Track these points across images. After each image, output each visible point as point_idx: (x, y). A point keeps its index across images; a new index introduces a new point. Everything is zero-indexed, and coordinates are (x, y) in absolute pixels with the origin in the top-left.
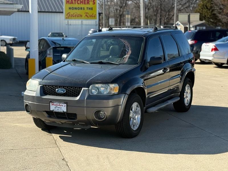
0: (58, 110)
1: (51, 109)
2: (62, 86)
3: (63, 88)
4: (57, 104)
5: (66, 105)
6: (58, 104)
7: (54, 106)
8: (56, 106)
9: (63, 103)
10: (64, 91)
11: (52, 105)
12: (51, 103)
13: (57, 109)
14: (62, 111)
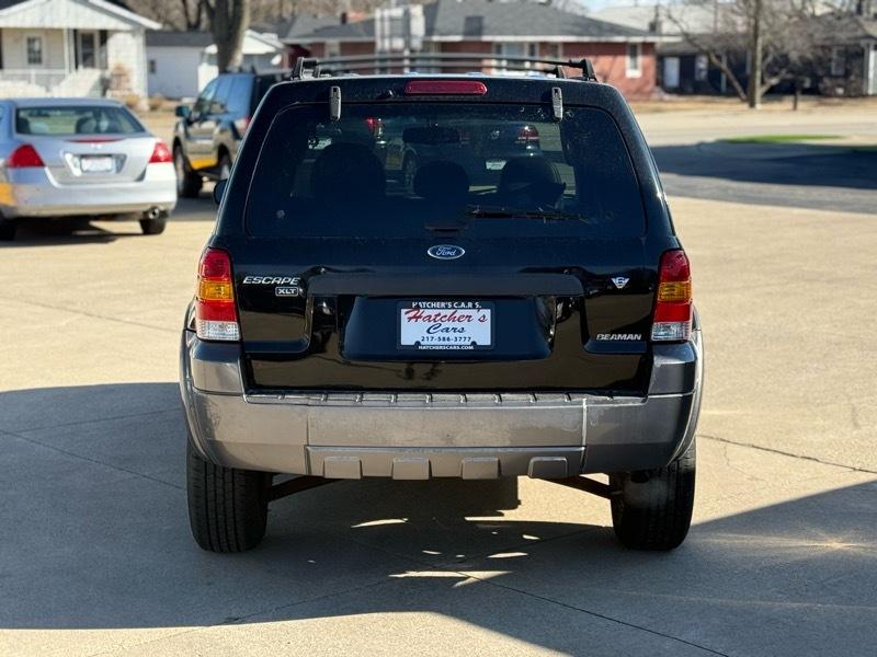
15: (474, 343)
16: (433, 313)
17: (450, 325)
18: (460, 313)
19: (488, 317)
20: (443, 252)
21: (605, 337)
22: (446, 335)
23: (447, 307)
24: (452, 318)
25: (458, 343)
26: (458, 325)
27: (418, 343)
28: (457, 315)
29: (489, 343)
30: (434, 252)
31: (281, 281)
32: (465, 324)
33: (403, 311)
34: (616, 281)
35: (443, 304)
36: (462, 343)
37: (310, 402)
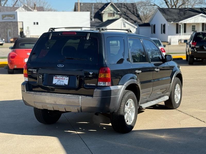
15: (65, 84)
16: (59, 78)
17: (61, 80)
18: (64, 78)
19: (68, 79)
20: (60, 66)
21: (88, 84)
22: (60, 82)
23: (61, 77)
24: (62, 79)
25: (62, 84)
26: (63, 80)
27: (56, 83)
28: (63, 78)
29: (67, 84)
30: (58, 66)
31: (34, 70)
32: (64, 80)
33: (54, 77)
34: (90, 73)
35: (61, 76)
36: (63, 84)
37: (34, 93)
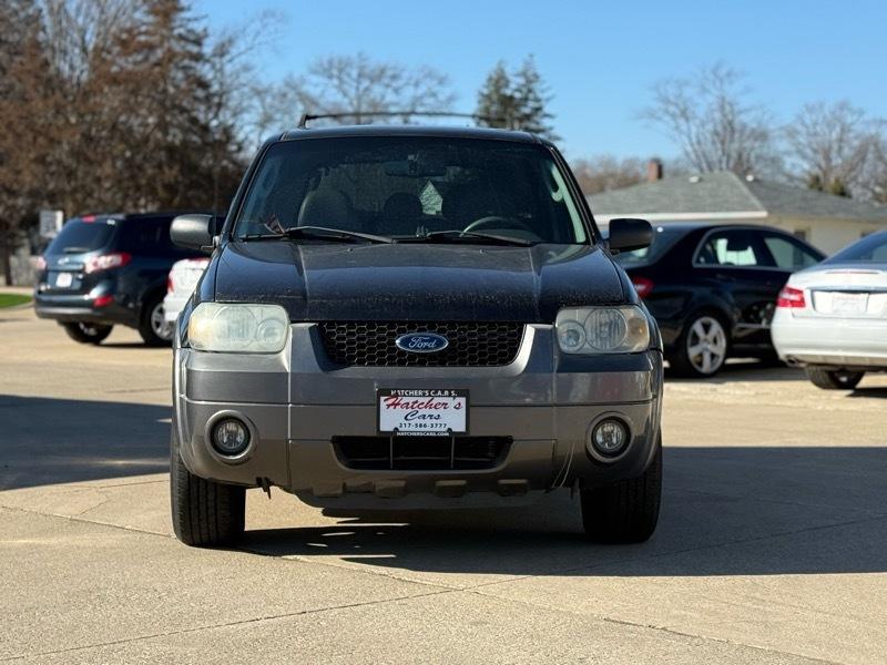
0: (423, 429)
1: (386, 425)
2: (421, 323)
3: (431, 327)
4: (414, 399)
5: (463, 400)
6: (421, 400)
7: (400, 412)
8: (410, 410)
9: (450, 395)
10: (440, 343)
11: (389, 406)
12: (383, 398)
13: (413, 423)
14: (442, 430)
